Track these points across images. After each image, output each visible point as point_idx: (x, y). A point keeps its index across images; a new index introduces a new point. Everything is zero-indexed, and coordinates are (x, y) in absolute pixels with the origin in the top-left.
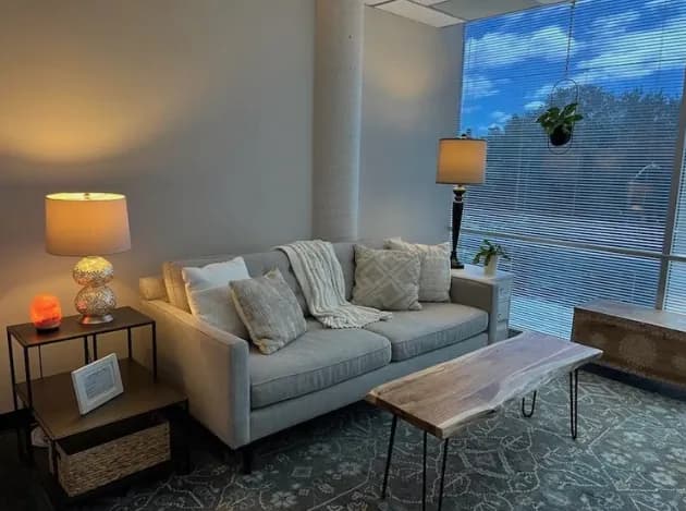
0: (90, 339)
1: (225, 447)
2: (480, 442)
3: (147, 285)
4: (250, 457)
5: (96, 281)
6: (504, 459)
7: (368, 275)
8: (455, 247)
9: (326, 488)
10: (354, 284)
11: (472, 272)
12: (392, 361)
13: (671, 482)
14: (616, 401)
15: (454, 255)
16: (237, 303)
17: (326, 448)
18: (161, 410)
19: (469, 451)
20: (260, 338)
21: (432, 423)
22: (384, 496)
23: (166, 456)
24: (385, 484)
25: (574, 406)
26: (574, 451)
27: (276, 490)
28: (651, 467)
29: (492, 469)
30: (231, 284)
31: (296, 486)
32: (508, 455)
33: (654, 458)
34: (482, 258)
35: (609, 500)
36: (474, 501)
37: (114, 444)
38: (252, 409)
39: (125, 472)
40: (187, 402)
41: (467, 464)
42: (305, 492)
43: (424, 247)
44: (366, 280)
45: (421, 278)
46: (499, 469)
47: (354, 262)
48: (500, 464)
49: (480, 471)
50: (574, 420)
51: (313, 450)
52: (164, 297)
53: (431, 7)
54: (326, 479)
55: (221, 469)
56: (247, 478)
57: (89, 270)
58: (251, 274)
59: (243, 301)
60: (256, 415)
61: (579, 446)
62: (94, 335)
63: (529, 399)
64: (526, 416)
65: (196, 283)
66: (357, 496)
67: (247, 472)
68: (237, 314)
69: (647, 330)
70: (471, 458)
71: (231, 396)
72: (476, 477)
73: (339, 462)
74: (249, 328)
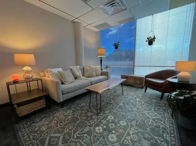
0: (28, 83)
1: (57, 102)
2: (107, 97)
3: (42, 74)
4: (63, 104)
5: (28, 72)
6: (111, 99)
7: (86, 71)
8: (101, 66)
9: (79, 108)
10: (84, 73)
11: (104, 70)
12: (91, 85)
13: (139, 100)
14: (129, 89)
15: (101, 68)
16: (59, 75)
17: (79, 101)
18: (43, 96)
19: (106, 99)
20: (65, 82)
21: (97, 91)
22: (90, 108)
23: (44, 106)
24: (90, 106)
25: (123, 90)
26: (123, 97)
27: (68, 110)
28: (136, 98)
29: (110, 101)
30: (58, 72)
31: (72, 109)
32: (112, 99)
33: (136, 96)
34: (106, 68)
35: (130, 104)
36: (107, 107)
37: (31, 104)
38: (62, 94)
39: (34, 110)
40: (48, 95)
41: (105, 101)
42: (74, 110)
43: (96, 67)
44: (86, 72)
45: (96, 71)
46: (111, 101)
47: (84, 70)
48: (111, 100)
49: (108, 102)
50: (123, 92)
51: (76, 102)
52: (45, 76)
53: (94, 27)
54: (78, 107)
55: (57, 107)
56: (63, 108)
57: (25, 69)
58: (63, 70)
59: (61, 75)
60: (63, 95)
61: (124, 96)
62: (29, 82)
63: (115, 87)
64: (114, 92)
65: (50, 72)
66: (84, 109)
67: (63, 107)
68: (59, 77)
69: (132, 77)
70: (106, 100)
71: (57, 92)
72: (107, 103)
73: (81, 103)
74: (62, 79)
